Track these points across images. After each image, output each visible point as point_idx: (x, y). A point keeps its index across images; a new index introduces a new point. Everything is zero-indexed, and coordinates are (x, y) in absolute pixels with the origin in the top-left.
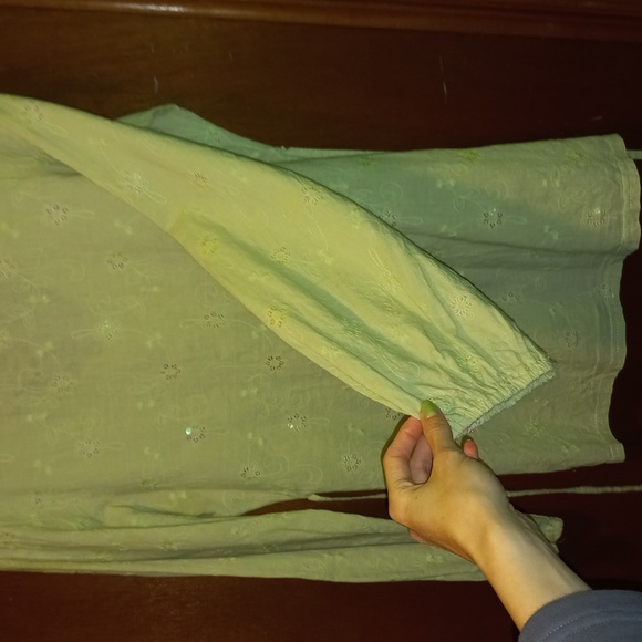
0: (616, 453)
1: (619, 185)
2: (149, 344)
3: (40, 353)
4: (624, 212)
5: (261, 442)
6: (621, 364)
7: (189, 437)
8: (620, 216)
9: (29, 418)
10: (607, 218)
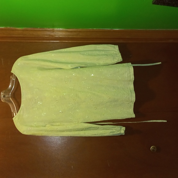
0: (133, 116)
1: (130, 70)
2: (54, 97)
3: (36, 98)
4: (131, 74)
5: (72, 113)
6: (134, 101)
7: (60, 112)
8: (130, 75)
9: (34, 109)
10: (128, 75)
